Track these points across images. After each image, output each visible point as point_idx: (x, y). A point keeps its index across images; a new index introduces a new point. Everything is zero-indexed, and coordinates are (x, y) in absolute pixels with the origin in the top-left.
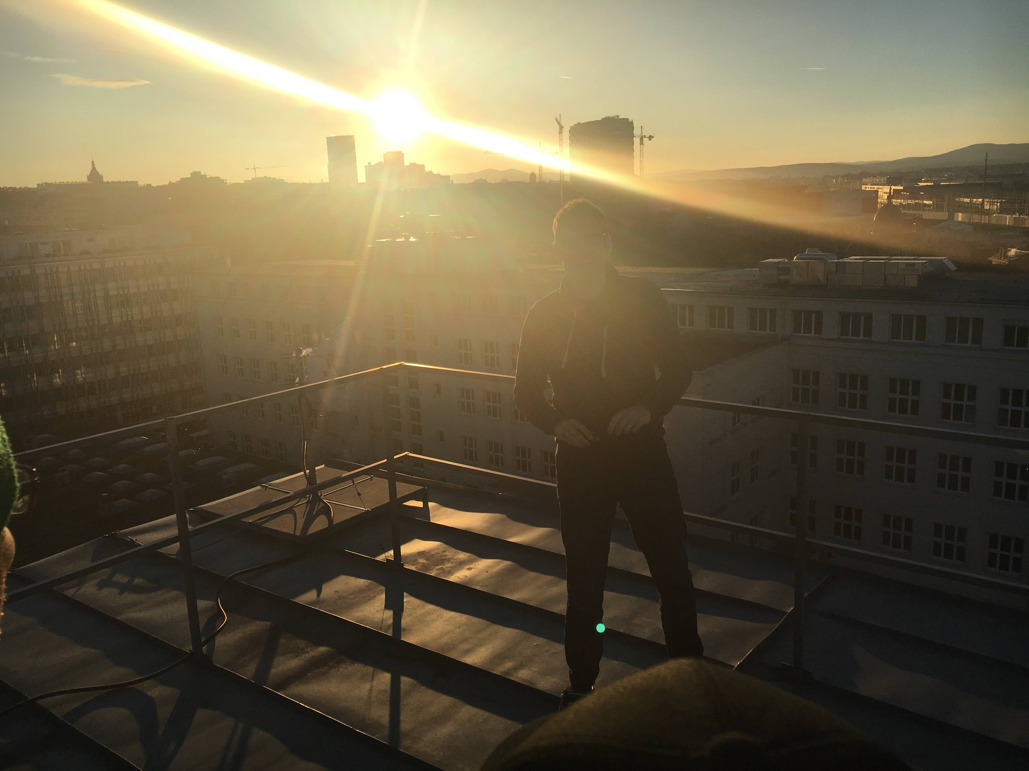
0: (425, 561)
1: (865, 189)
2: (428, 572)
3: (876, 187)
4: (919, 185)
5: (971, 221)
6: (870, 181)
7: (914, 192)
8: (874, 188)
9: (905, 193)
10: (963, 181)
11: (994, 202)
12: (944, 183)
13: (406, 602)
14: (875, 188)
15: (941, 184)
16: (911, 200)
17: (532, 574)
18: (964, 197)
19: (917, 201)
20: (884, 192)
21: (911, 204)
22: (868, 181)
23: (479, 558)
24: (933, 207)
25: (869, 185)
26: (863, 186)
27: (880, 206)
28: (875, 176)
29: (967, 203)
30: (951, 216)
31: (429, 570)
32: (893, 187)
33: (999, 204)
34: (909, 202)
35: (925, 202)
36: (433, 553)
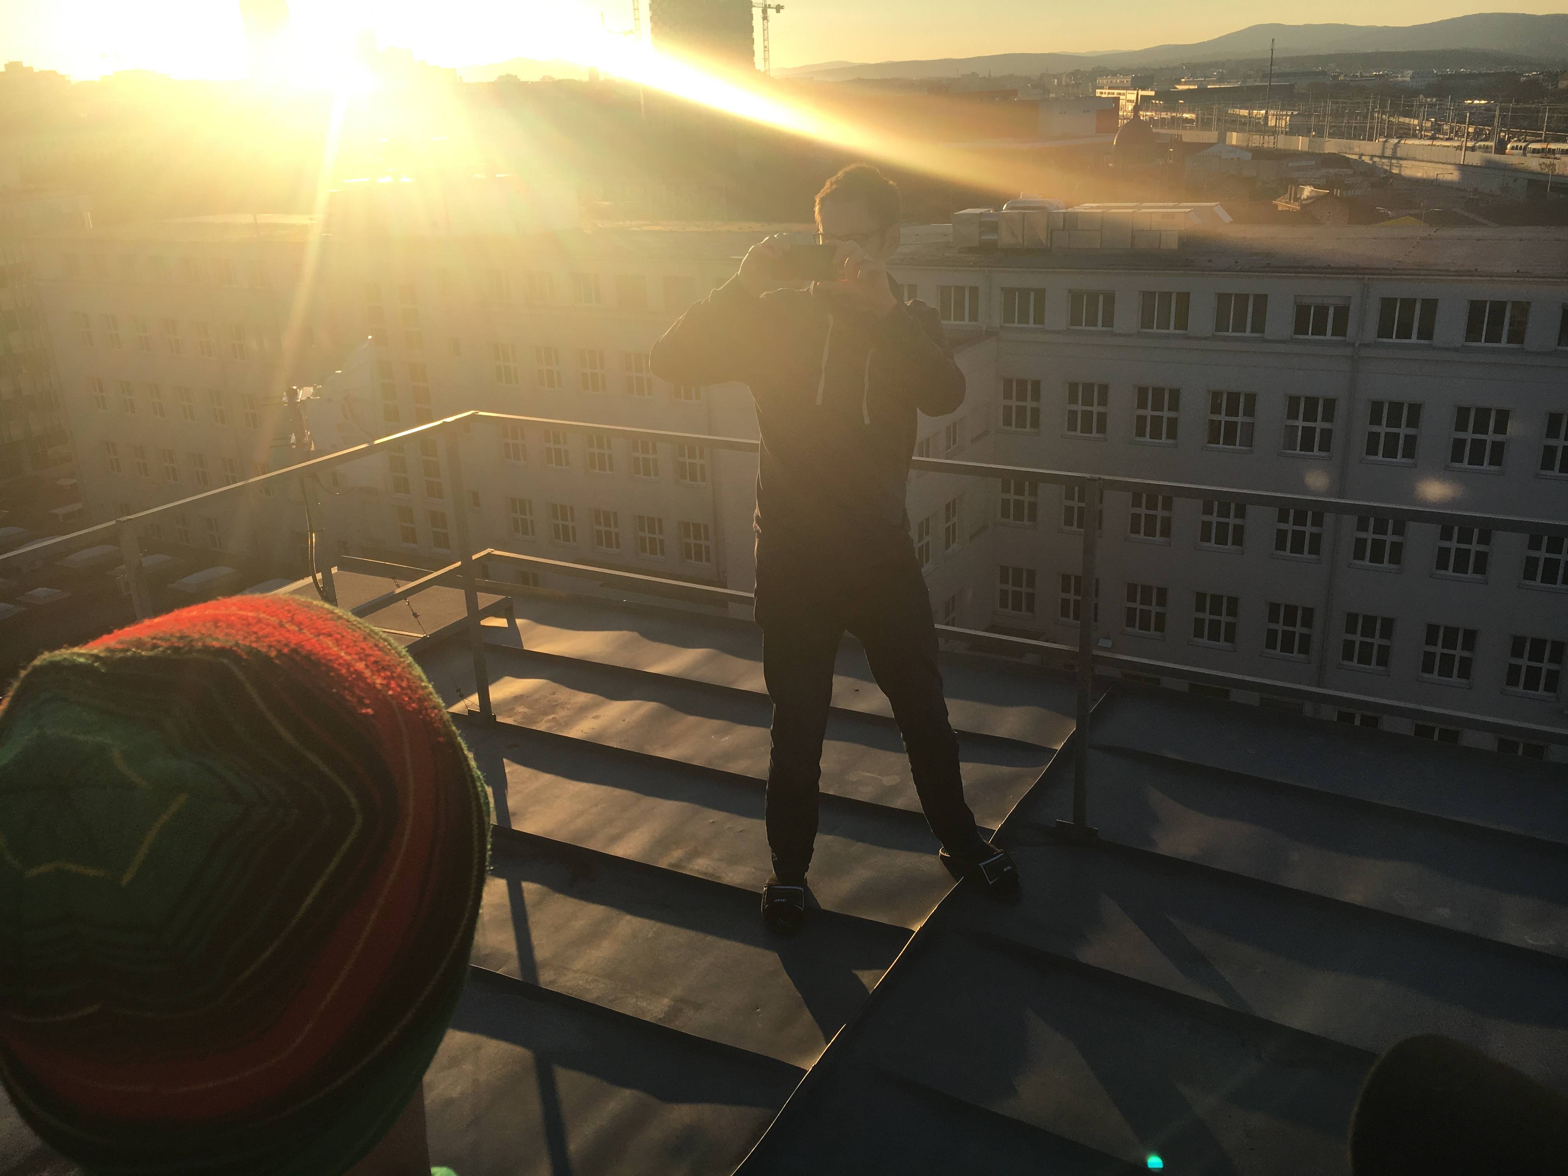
0: (526, 710)
1: (1100, 95)
2: (535, 726)
3: (1116, 91)
4: (1177, 88)
5: (1250, 145)
6: (1107, 82)
7: (1169, 99)
8: (1113, 94)
9: (1158, 102)
10: (1239, 83)
11: (1283, 115)
12: (1212, 85)
13: (509, 772)
14: (1115, 94)
15: (1209, 87)
16: (1166, 113)
17: (691, 719)
18: (1241, 108)
19: (1174, 114)
20: (1128, 98)
21: (1165, 118)
22: (1105, 81)
23: (608, 701)
24: (1197, 123)
25: (1106, 89)
26: (1097, 90)
27: (1121, 122)
28: (1114, 74)
29: (1245, 117)
30: (1222, 138)
31: (535, 722)
32: (1141, 93)
33: (1288, 118)
34: (1164, 115)
35: (1185, 115)
36: (536, 696)
